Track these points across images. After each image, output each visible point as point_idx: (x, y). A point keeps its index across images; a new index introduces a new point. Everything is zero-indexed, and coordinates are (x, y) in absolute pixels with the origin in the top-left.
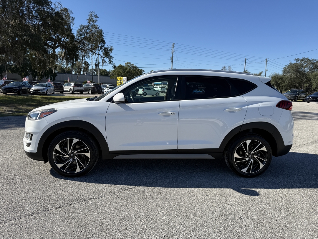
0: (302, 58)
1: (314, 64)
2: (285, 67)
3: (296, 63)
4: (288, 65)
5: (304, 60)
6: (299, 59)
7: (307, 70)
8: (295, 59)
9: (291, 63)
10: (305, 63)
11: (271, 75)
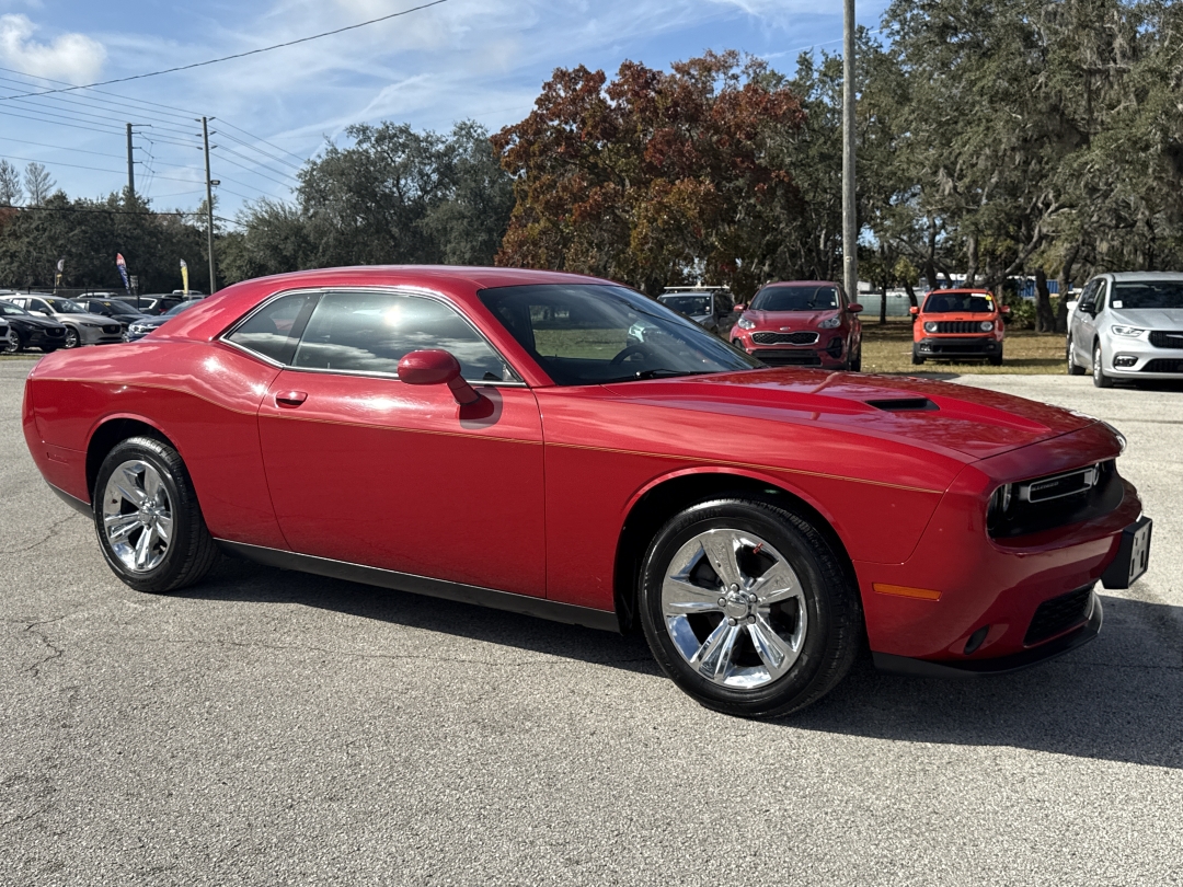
0: (381, 127)
1: (439, 156)
2: (307, 167)
3: (358, 152)
4: (319, 161)
5: (391, 138)
6: (367, 128)
7: (411, 189)
8: (352, 127)
9: (335, 151)
10: (395, 150)
11: (245, 210)
